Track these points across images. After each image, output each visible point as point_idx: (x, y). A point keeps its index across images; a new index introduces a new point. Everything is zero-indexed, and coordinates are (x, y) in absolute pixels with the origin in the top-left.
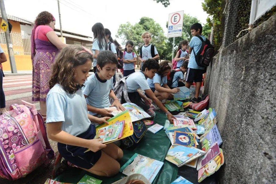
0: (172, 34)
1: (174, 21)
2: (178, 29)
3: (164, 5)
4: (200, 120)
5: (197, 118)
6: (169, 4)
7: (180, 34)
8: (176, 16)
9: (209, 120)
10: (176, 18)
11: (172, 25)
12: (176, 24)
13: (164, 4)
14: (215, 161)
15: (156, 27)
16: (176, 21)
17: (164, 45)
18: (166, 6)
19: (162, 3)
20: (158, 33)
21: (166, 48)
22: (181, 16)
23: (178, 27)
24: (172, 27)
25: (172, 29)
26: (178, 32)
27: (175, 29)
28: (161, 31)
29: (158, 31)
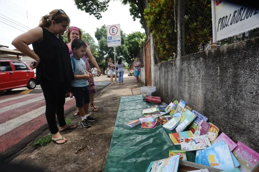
0: (112, 44)
1: (113, 33)
2: (117, 40)
3: (96, 18)
4: (171, 111)
5: (167, 110)
6: (101, 17)
7: (119, 44)
8: (114, 29)
9: (180, 108)
10: (113, 30)
11: (111, 36)
12: (115, 35)
13: (97, 16)
14: (211, 131)
15: (86, 36)
16: (114, 33)
17: (96, 53)
18: (98, 19)
19: (94, 16)
20: (90, 42)
21: (98, 56)
22: (118, 29)
23: (116, 38)
24: (111, 37)
25: (111, 40)
26: (117, 42)
27: (114, 39)
28: (92, 40)
29: (89, 41)
